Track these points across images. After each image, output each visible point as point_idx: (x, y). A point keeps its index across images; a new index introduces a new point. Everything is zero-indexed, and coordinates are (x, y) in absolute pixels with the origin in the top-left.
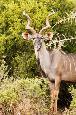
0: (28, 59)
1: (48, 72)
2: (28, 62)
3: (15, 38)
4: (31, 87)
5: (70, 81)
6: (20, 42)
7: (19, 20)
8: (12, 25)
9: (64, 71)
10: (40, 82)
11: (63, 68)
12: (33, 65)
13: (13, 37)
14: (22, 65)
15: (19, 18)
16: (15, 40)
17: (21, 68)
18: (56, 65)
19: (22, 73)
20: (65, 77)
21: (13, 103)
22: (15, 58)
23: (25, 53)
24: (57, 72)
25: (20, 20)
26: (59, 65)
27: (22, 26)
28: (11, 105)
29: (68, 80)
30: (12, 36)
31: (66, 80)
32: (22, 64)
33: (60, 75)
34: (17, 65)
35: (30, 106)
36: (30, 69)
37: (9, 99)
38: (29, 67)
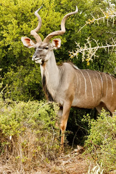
0: (25, 76)
1: (56, 94)
2: (26, 79)
3: (8, 46)
4: (36, 114)
6: (16, 52)
7: (15, 21)
8: (4, 27)
9: (76, 94)
10: (48, 108)
11: (75, 90)
12: (31, 84)
13: (6, 45)
14: (18, 83)
15: (16, 19)
16: (9, 49)
17: (16, 88)
18: (66, 86)
19: (16, 94)
21: (13, 134)
22: (8, 73)
23: (22, 66)
24: (67, 95)
25: (16, 21)
26: (71, 85)
27: (19, 30)
28: (11, 138)
29: (82, 107)
30: (4, 43)
32: (18, 82)
34: (11, 83)
35: (37, 139)
36: (27, 90)
37: (7, 129)
38: (26, 87)
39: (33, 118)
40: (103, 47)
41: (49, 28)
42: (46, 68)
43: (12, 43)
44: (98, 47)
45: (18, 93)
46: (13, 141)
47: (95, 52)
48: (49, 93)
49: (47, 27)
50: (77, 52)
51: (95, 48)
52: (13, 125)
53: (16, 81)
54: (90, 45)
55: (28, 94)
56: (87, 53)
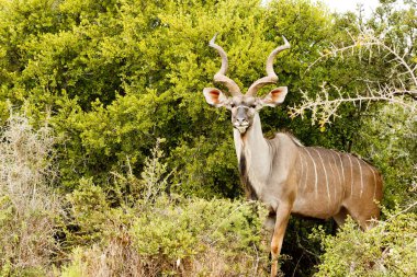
0: (207, 155)
1: (263, 190)
2: (210, 160)
3: (179, 101)
4: (225, 223)
5: (314, 215)
6: (192, 111)
7: (193, 55)
8: (173, 66)
9: (300, 190)
10: (248, 212)
11: (298, 182)
12: (219, 170)
13: (175, 98)
14: (195, 167)
15: (195, 52)
16: (180, 105)
17: (191, 176)
18: (283, 174)
19: (191, 188)
20: (301, 205)
21: (183, 256)
22: (178, 148)
23: (203, 137)
24: (285, 190)
25: (195, 56)
26: (291, 172)
27: (199, 72)
28: (178, 262)
29: (309, 214)
30: (172, 94)
31: (303, 212)
32: (195, 165)
33: (291, 198)
34: (181, 167)
35: (226, 267)
36: (211, 180)
37: (173, 247)
38: (209, 175)
39: (221, 229)
40: (350, 99)
41: (252, 70)
42: (246, 142)
43: (185, 95)
44: (342, 100)
45: (195, 185)
46: (182, 268)
47: (335, 110)
48: (251, 187)
49: (250, 67)
50: (303, 108)
51: (335, 101)
52: (184, 239)
53: (192, 163)
54: (327, 96)
55: (212, 187)
56: (321, 110)
